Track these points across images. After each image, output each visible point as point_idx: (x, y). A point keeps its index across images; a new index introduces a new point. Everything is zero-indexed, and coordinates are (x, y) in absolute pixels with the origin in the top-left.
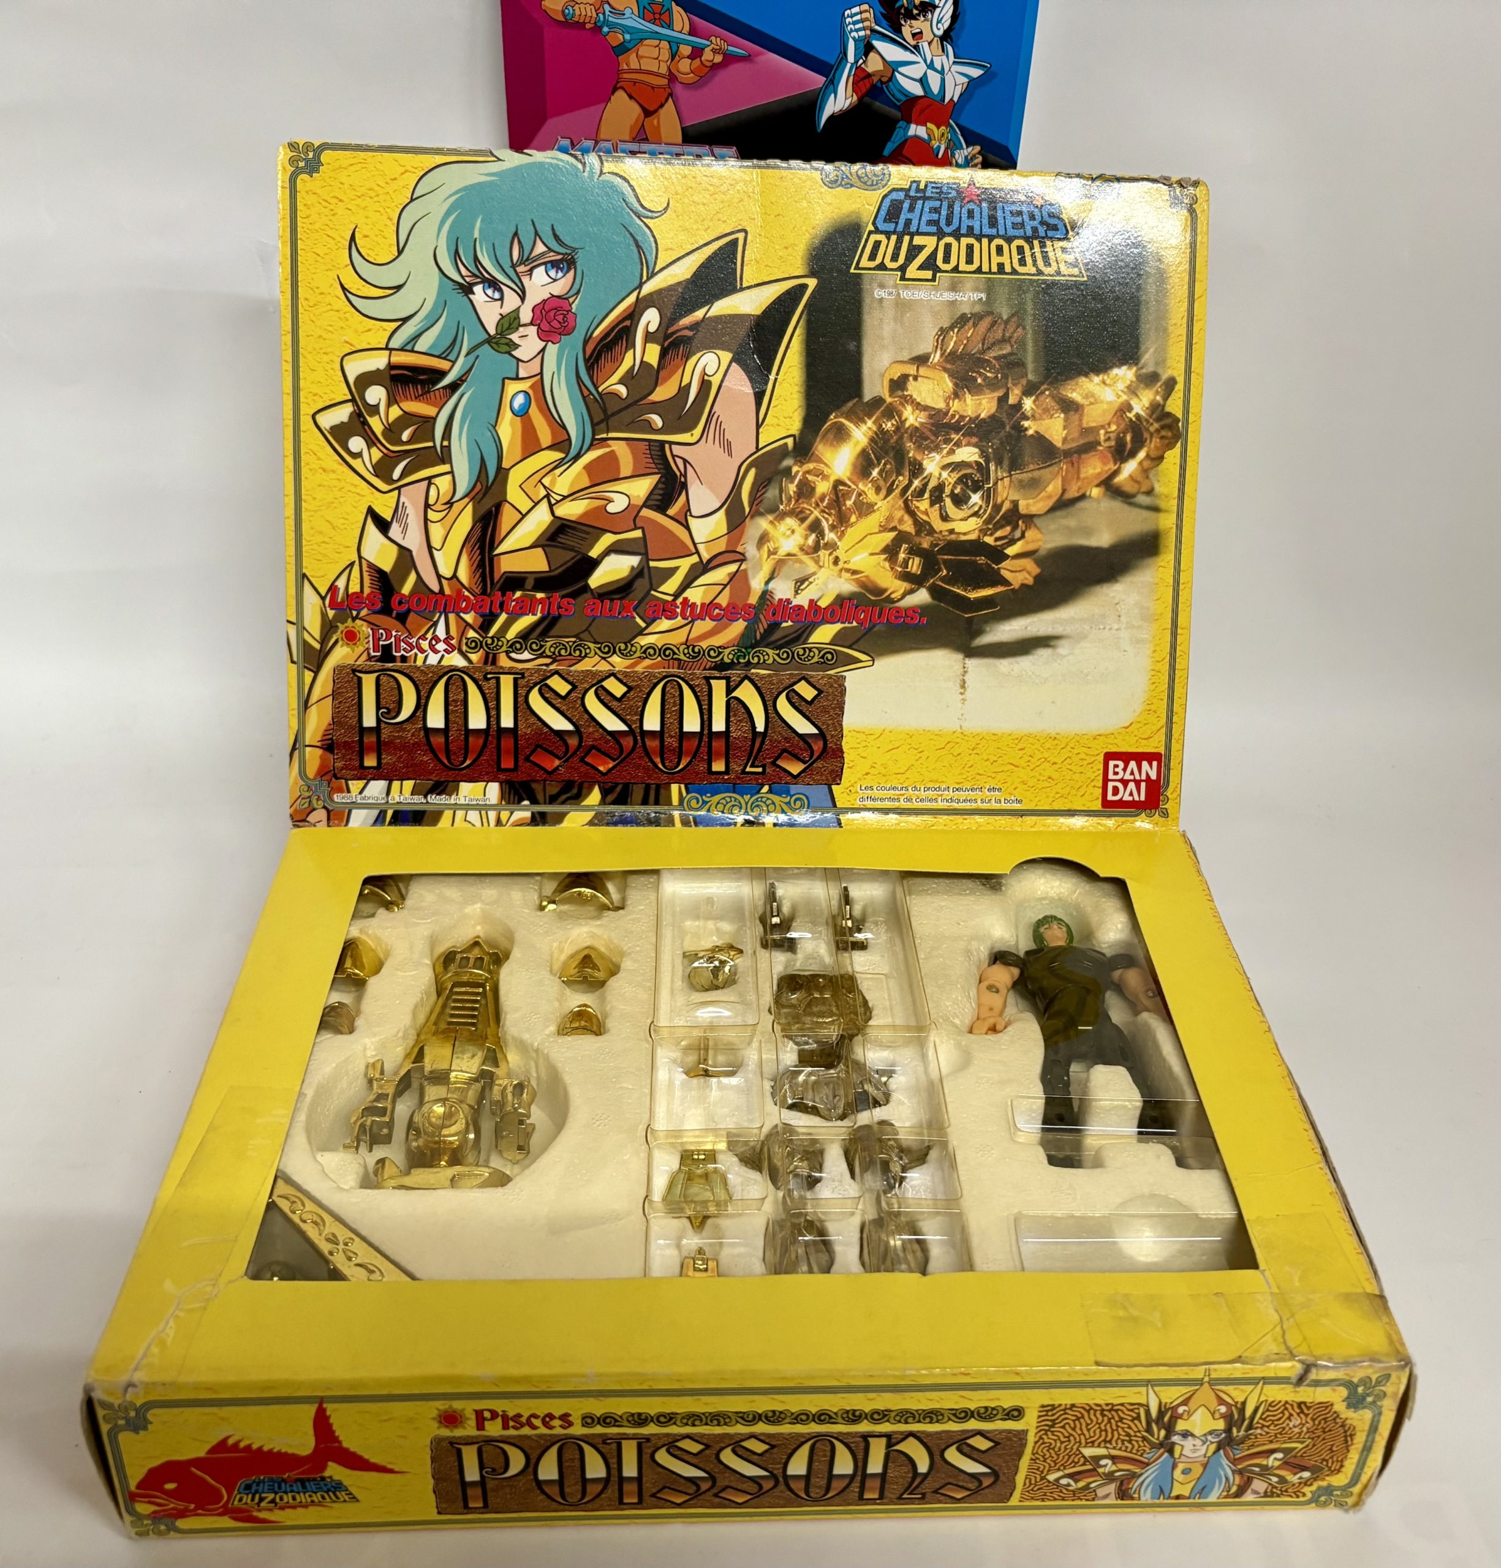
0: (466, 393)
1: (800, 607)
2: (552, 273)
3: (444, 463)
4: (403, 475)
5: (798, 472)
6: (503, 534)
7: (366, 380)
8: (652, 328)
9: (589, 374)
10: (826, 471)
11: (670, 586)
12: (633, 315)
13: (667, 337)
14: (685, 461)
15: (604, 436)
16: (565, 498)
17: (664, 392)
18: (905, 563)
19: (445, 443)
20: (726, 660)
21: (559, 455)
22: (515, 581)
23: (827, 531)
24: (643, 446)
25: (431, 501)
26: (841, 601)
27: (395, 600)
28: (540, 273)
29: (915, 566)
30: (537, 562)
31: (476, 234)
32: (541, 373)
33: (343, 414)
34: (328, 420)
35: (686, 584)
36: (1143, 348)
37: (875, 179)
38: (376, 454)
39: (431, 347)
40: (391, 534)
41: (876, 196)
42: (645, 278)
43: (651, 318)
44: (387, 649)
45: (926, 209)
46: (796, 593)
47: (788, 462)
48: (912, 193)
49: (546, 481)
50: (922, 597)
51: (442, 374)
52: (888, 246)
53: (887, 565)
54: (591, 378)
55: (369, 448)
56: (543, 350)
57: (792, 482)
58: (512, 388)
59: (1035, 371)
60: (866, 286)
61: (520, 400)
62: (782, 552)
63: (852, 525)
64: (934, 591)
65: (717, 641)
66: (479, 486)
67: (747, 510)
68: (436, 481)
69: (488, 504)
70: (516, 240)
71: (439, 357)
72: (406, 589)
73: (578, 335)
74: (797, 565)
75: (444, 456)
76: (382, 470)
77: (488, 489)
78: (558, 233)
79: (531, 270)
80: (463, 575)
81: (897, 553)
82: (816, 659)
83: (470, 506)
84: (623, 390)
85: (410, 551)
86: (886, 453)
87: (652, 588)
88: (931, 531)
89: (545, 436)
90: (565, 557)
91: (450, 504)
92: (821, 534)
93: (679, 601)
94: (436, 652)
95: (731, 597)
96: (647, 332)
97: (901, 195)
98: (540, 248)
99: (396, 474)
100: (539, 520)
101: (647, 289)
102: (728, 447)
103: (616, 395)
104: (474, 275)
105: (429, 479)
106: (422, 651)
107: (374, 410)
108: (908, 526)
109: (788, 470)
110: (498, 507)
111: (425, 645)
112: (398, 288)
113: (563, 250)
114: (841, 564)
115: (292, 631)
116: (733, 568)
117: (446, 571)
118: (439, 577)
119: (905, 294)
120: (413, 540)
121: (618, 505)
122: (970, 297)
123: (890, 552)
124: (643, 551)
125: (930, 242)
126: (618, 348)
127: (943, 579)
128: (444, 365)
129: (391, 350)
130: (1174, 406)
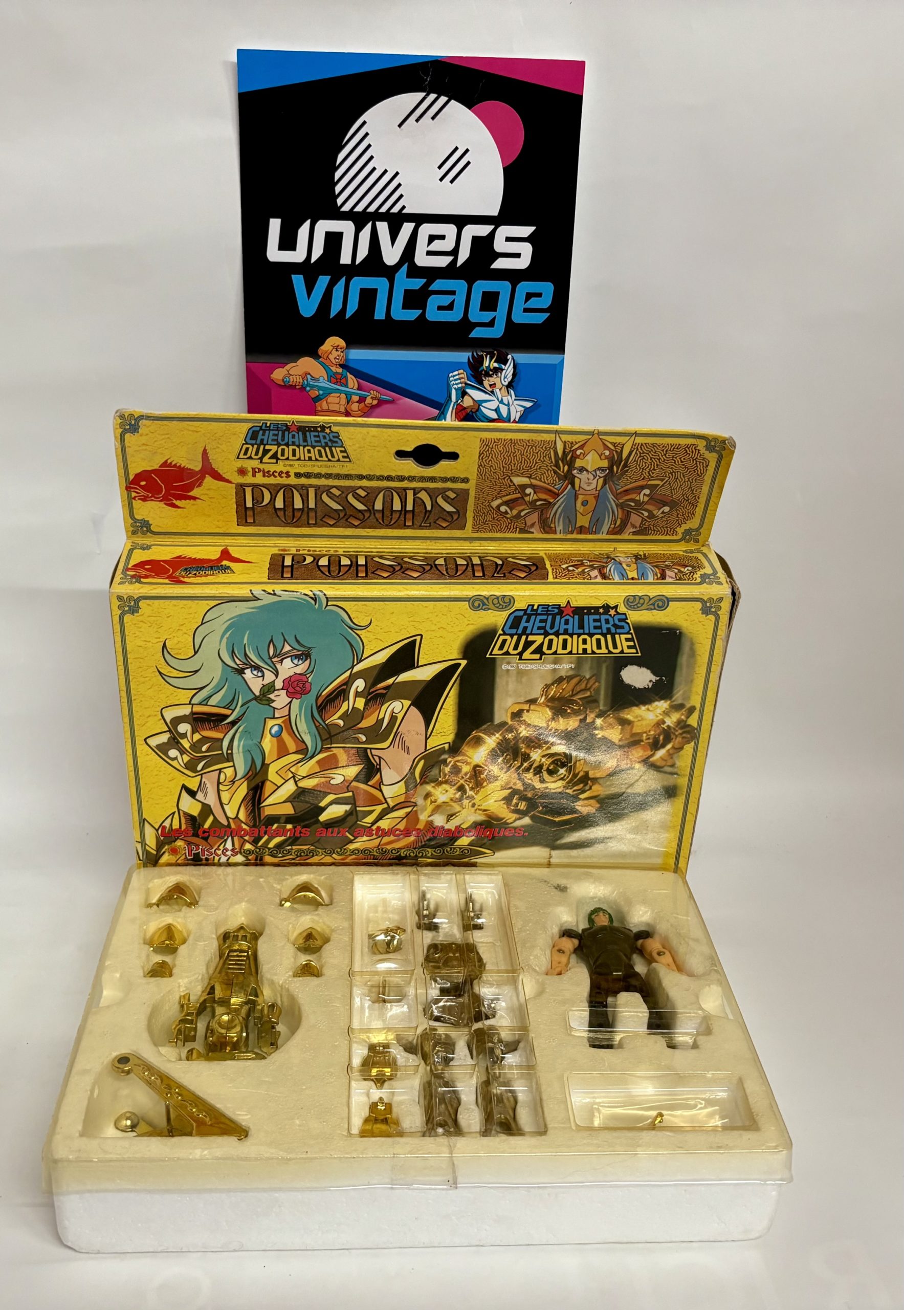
0: (241, 727)
1: (449, 830)
2: (296, 661)
3: (228, 761)
4: (203, 769)
5: (450, 762)
6: (266, 795)
7: (177, 721)
8: (360, 690)
9: (319, 714)
10: (469, 760)
11: (369, 819)
12: (348, 683)
13: (370, 694)
14: (380, 758)
15: (329, 746)
16: (304, 777)
17: (366, 723)
18: (517, 805)
19: (229, 752)
20: (402, 855)
21: (301, 756)
22: (273, 819)
23: (468, 790)
24: (353, 751)
25: (221, 781)
26: (476, 825)
27: (200, 832)
28: (288, 662)
29: (522, 806)
30: (288, 809)
31: (245, 641)
32: (289, 715)
33: (165, 738)
34: (154, 742)
35: (380, 817)
36: (675, 692)
37: (504, 605)
38: (186, 758)
39: (219, 702)
40: (197, 797)
41: (505, 614)
42: (355, 663)
43: (360, 684)
44: (197, 855)
45: (538, 620)
46: (448, 821)
47: (443, 757)
48: (529, 612)
49: (293, 770)
50: (527, 821)
51: (227, 716)
52: (511, 642)
53: (505, 806)
54: (321, 717)
55: (181, 755)
56: (290, 702)
57: (447, 766)
58: (270, 723)
59: (605, 705)
60: (498, 662)
61: (276, 729)
62: (440, 801)
63: (484, 787)
64: (532, 818)
65: (397, 845)
66: (250, 773)
67: (418, 781)
68: (225, 770)
69: (258, 780)
70: (271, 644)
71: (224, 708)
72: (207, 825)
73: (313, 694)
74: (448, 808)
75: (229, 758)
76: (191, 766)
77: (256, 774)
78: (298, 638)
79: (282, 660)
80: (242, 816)
81: (512, 800)
82: (458, 853)
83: (246, 783)
84: (341, 723)
85: (209, 806)
86: (508, 750)
87: (357, 821)
88: (534, 788)
89: (291, 745)
90: (303, 807)
91: (233, 782)
92: (465, 792)
93: (374, 827)
94: (226, 856)
95: (406, 825)
96: (357, 692)
97: (521, 613)
98: (287, 648)
99: (199, 767)
100: (289, 788)
101: (356, 669)
102: (408, 751)
103: (337, 725)
104: (244, 664)
105: (220, 770)
106: (218, 855)
107: (184, 736)
108: (519, 786)
109: (445, 760)
110: (263, 783)
111: (219, 852)
112: (196, 672)
113: (303, 649)
114: (476, 807)
115: (139, 846)
116: (409, 810)
117: (231, 814)
118: (227, 818)
119: (521, 667)
120: (211, 800)
121: (338, 780)
122: (565, 667)
123: (508, 800)
124: (353, 802)
125: (539, 639)
126: (337, 702)
127: (539, 812)
128: (227, 712)
129: (193, 705)
130: (693, 721)
